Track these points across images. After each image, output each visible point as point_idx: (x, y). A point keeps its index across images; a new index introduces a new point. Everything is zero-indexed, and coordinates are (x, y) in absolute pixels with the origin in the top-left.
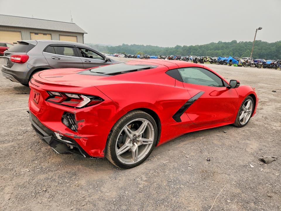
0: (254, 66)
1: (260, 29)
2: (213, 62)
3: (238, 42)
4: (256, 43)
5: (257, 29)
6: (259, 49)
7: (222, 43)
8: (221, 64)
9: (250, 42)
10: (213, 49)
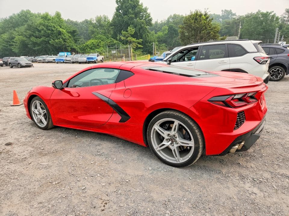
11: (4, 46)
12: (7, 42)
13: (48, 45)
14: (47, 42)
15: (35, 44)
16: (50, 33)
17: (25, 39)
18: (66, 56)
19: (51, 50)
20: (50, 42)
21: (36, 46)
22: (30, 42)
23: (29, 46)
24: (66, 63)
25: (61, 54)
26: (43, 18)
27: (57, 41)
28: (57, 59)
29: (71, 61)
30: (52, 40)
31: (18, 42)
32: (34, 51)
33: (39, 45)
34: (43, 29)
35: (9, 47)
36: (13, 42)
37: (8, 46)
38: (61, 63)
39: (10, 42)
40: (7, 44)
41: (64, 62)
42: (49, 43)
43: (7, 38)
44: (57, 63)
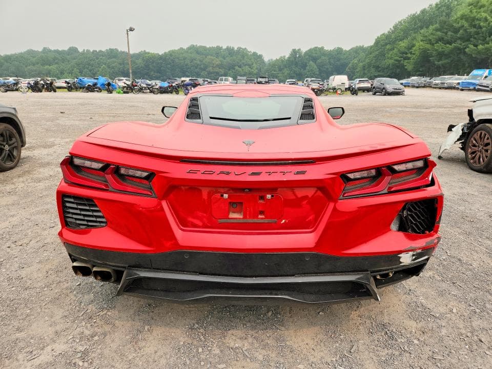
0: (148, 91)
1: (131, 30)
2: (72, 89)
3: (80, 50)
4: (111, 52)
5: (127, 30)
6: (120, 64)
7: (50, 51)
8: (91, 91)
9: (100, 51)
10: (38, 63)
11: (396, 60)
12: (403, 53)
13: (462, 56)
14: (462, 51)
15: (441, 55)
16: (473, 32)
17: (428, 46)
18: (486, 77)
19: (467, 65)
20: (467, 50)
21: (443, 58)
22: (434, 52)
23: (431, 59)
24: (479, 90)
25: (475, 72)
26: (472, 4)
27: (480, 47)
28: (463, 82)
29: (488, 87)
30: (472, 46)
31: (417, 52)
32: (438, 67)
33: (447, 56)
34: (463, 26)
35: (402, 62)
36: (411, 53)
37: (401, 60)
38: (470, 90)
39: (406, 53)
40: (402, 57)
41: (475, 88)
42: (465, 53)
43: (405, 47)
44: (462, 90)
